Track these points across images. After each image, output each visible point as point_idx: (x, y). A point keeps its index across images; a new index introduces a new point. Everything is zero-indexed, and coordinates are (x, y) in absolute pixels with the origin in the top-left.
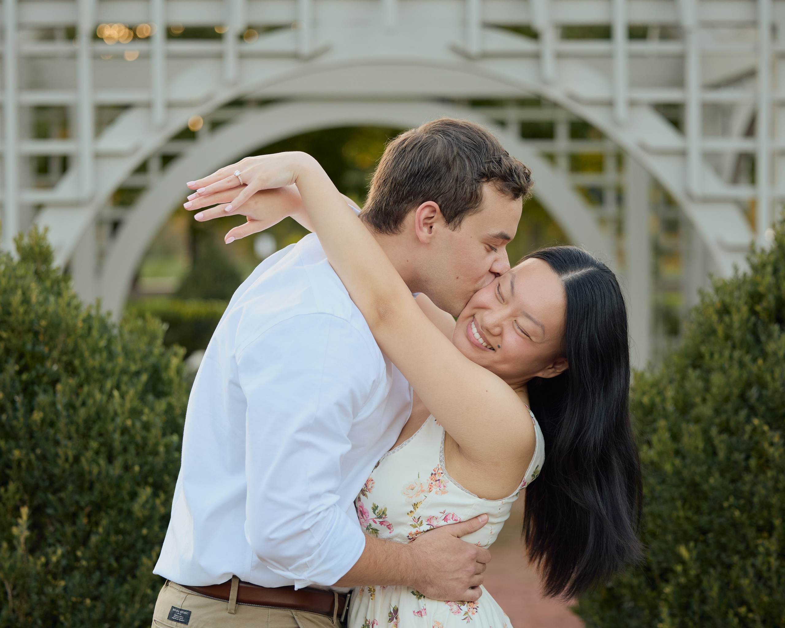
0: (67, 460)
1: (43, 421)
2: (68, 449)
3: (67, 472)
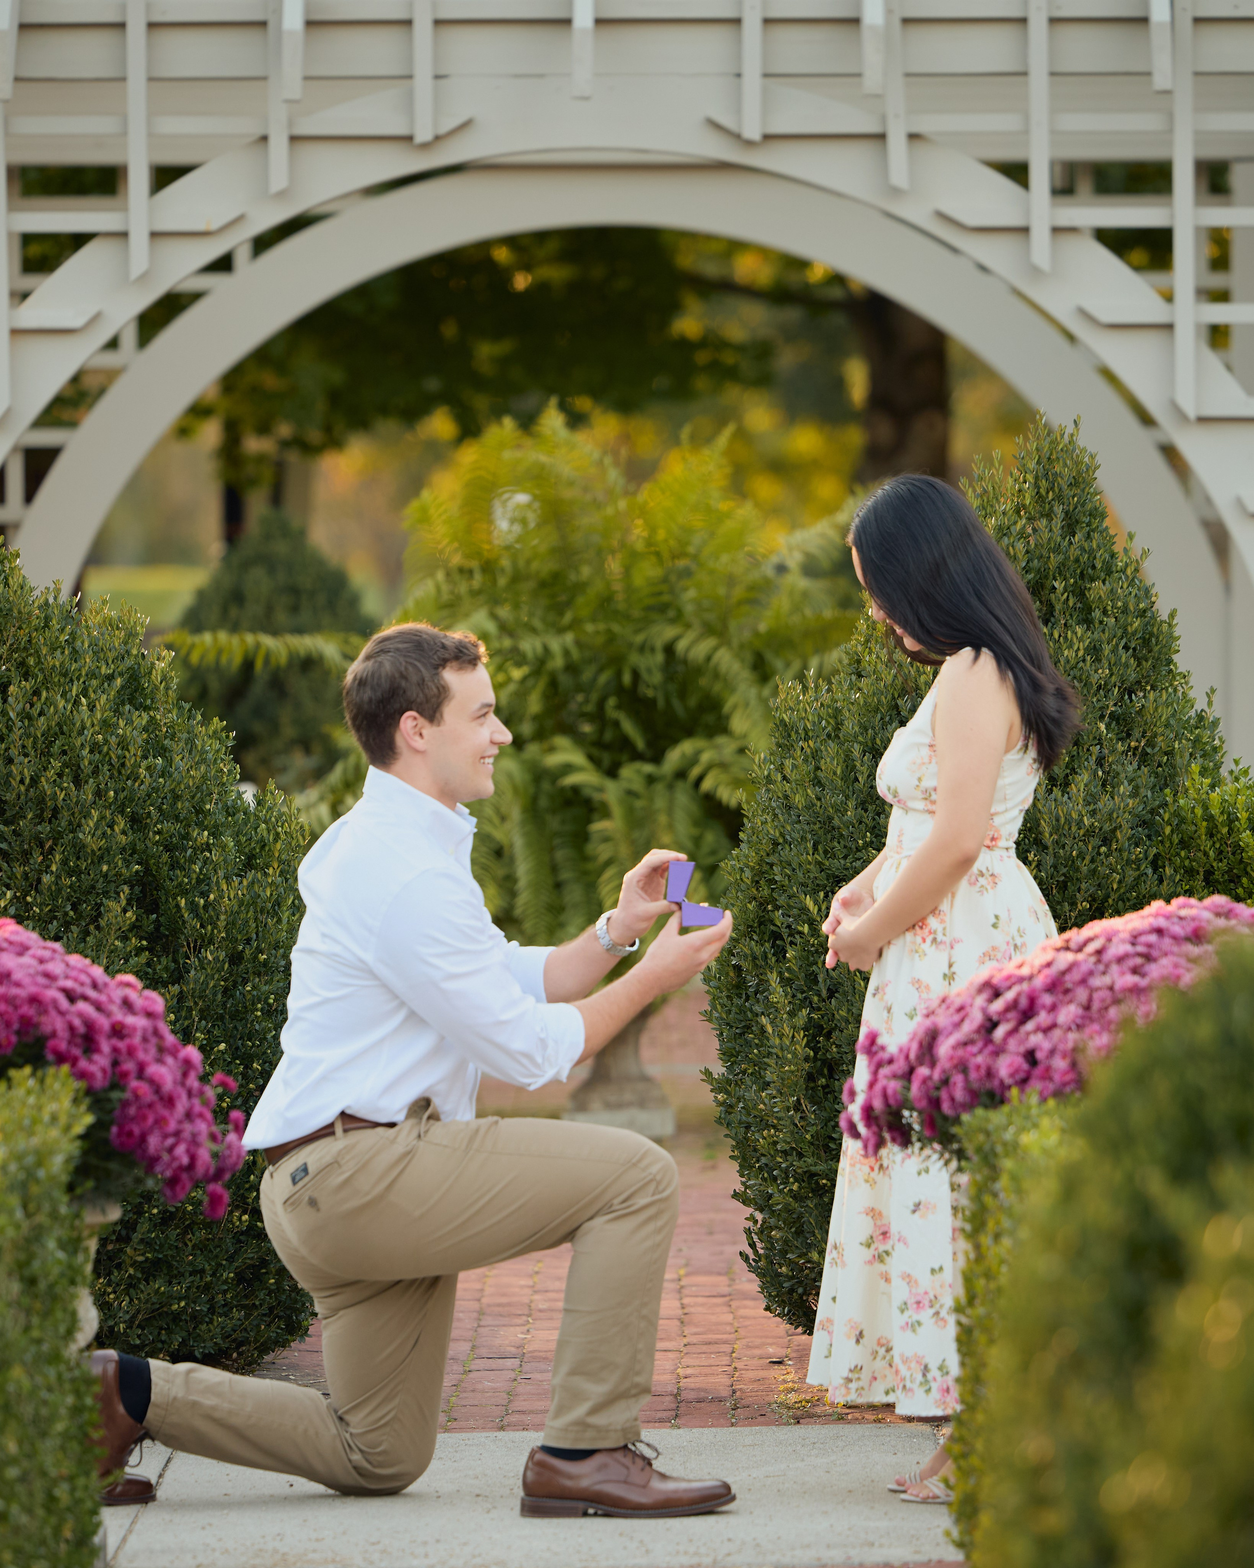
0: (22, 782)
2: (23, 768)
3: (22, 797)
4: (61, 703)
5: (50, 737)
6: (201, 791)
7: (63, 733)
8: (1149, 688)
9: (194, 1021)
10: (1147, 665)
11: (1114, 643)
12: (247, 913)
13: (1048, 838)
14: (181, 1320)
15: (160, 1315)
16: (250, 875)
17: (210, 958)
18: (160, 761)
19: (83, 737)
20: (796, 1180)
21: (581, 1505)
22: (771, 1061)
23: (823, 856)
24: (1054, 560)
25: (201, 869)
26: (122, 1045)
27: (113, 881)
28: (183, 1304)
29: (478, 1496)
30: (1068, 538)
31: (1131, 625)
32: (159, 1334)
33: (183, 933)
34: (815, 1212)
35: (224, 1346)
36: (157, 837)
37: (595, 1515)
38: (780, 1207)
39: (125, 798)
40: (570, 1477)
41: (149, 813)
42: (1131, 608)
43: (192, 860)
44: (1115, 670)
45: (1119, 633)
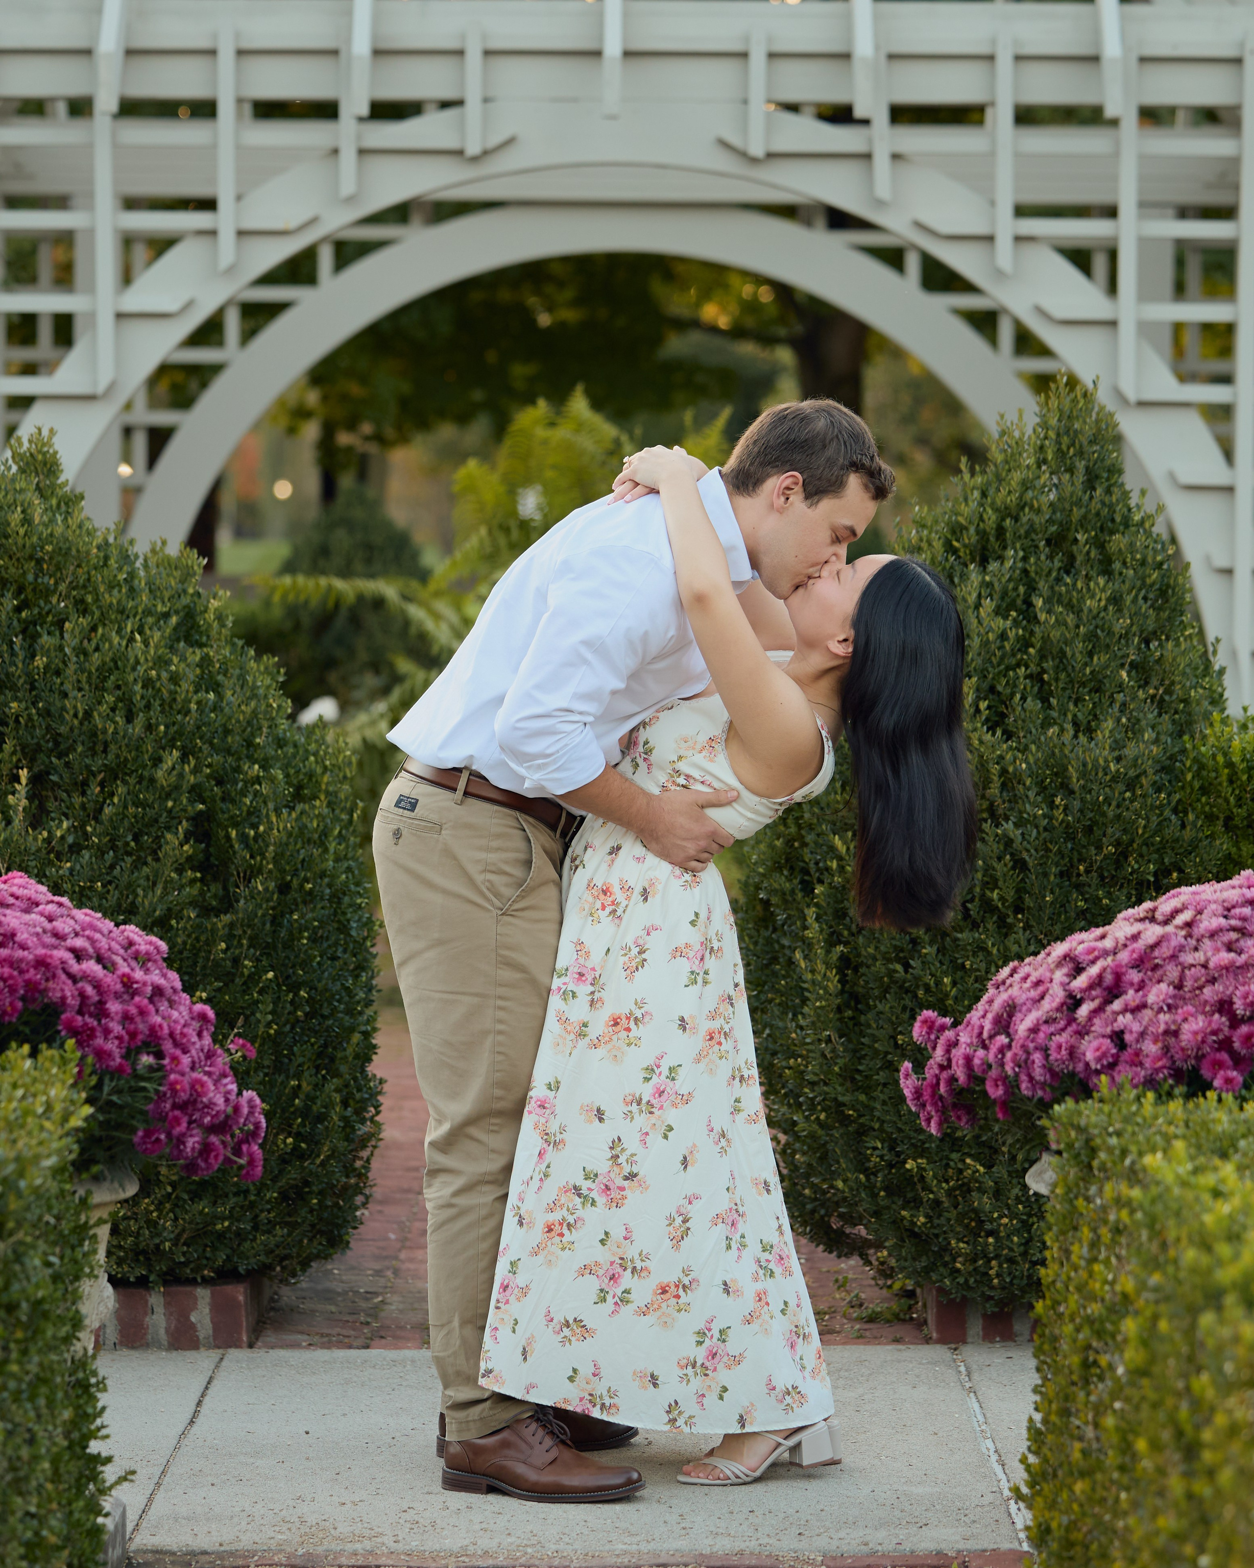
0: (75, 715)
1: (47, 667)
2: (77, 702)
3: (76, 731)
4: (116, 640)
5: (104, 672)
7: (117, 668)
8: (1164, 638)
9: (243, 949)
10: (1164, 615)
11: (1133, 593)
12: (296, 844)
13: (1075, 782)
14: (225, 1238)
15: (205, 1233)
16: (299, 807)
17: (260, 887)
18: (211, 695)
19: (136, 673)
24: (1077, 513)
25: (251, 802)
27: (175, 817)
28: (226, 1224)
30: (1088, 493)
31: (1149, 577)
32: (204, 1250)
33: (233, 863)
34: (841, 1142)
35: (268, 1261)
36: (208, 770)
38: (805, 1133)
39: (176, 732)
41: (200, 747)
42: (1150, 560)
43: (243, 793)
44: (1135, 620)
45: (1139, 583)
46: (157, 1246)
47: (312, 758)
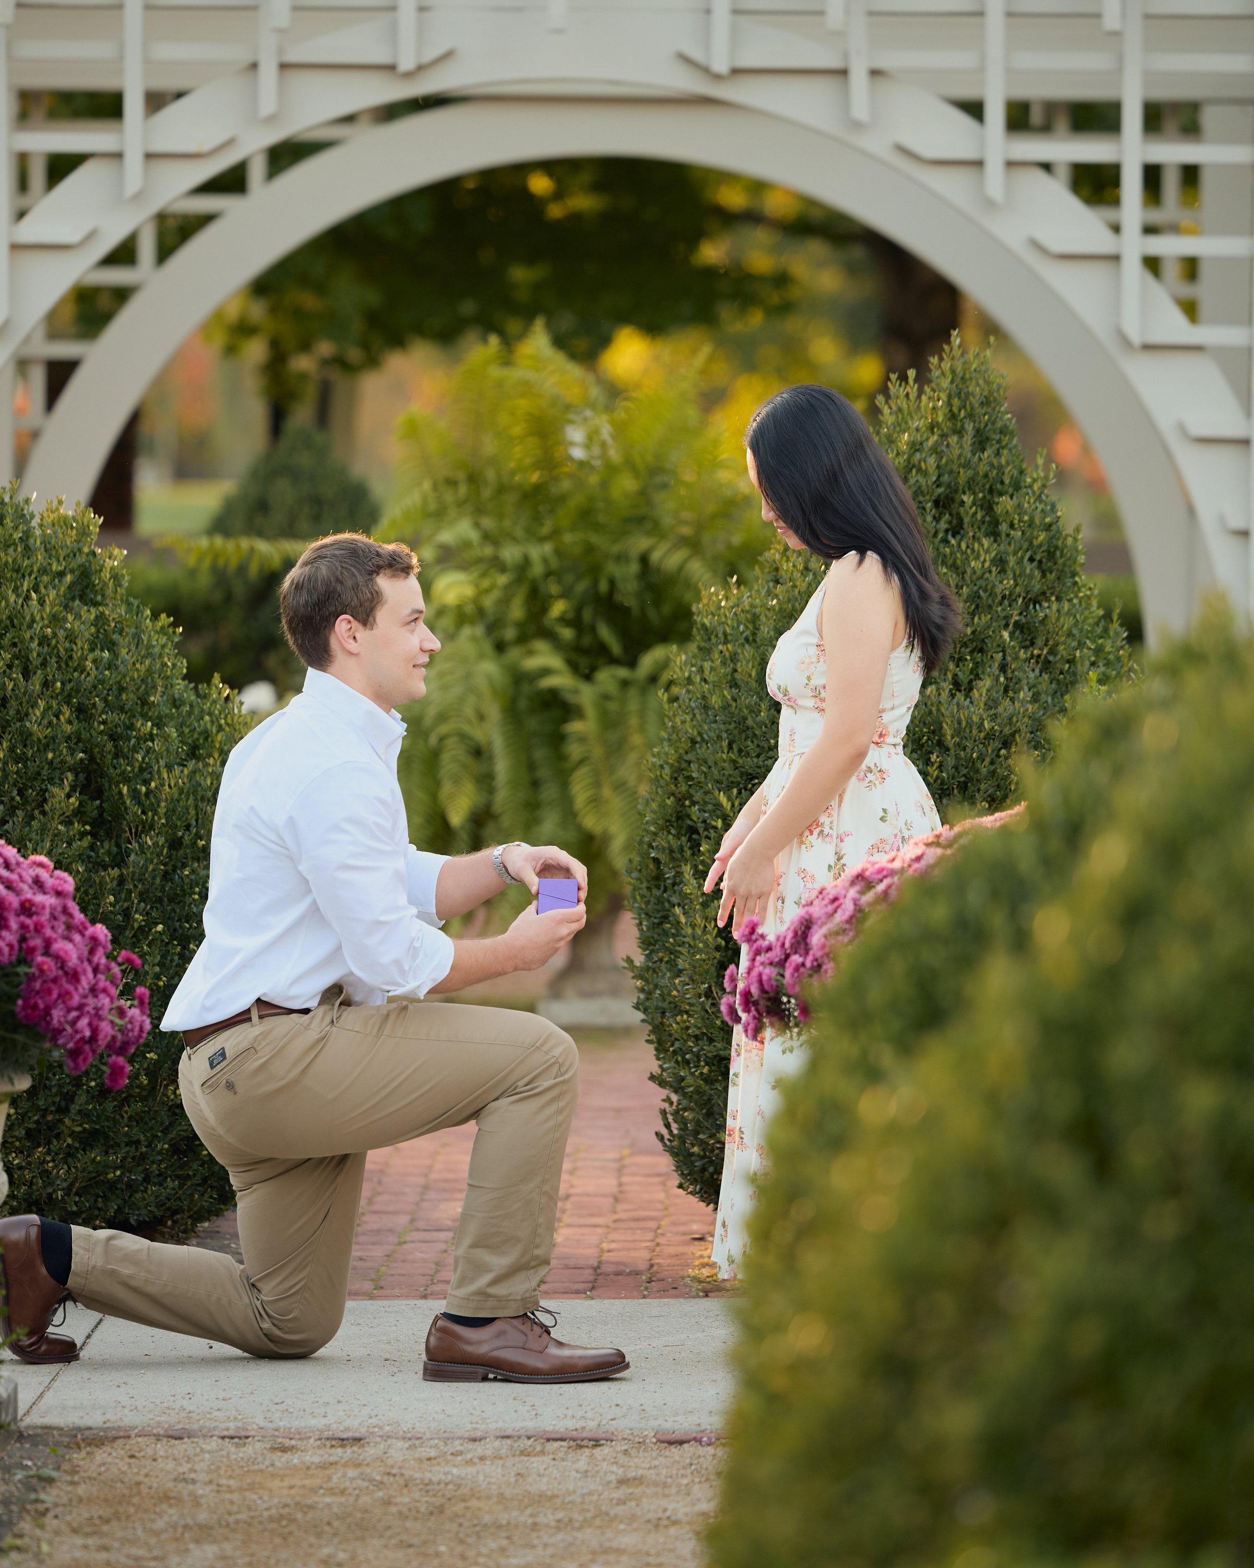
4: (12, 598)
5: (1, 630)
6: (147, 683)
7: (13, 626)
8: (1053, 598)
9: (133, 903)
10: (1052, 577)
11: (1019, 554)
12: (187, 800)
13: (949, 740)
14: (117, 1189)
15: (96, 1183)
16: (191, 764)
17: (150, 843)
18: (106, 654)
19: (33, 630)
20: (707, 1064)
21: (481, 1370)
22: (684, 950)
23: (737, 754)
24: (964, 476)
25: (143, 758)
26: (28, 922)
27: (57, 769)
28: (118, 1173)
29: (387, 1360)
30: (977, 455)
31: (1037, 538)
32: (96, 1201)
33: (125, 819)
35: (158, 1214)
36: (102, 727)
37: (495, 1379)
38: (691, 1089)
39: (72, 689)
40: (469, 1343)
41: (94, 704)
42: (1037, 522)
43: (135, 750)
44: (1020, 581)
45: (1025, 545)
46: (50, 1195)
47: (207, 718)
